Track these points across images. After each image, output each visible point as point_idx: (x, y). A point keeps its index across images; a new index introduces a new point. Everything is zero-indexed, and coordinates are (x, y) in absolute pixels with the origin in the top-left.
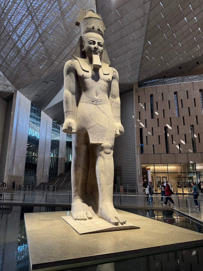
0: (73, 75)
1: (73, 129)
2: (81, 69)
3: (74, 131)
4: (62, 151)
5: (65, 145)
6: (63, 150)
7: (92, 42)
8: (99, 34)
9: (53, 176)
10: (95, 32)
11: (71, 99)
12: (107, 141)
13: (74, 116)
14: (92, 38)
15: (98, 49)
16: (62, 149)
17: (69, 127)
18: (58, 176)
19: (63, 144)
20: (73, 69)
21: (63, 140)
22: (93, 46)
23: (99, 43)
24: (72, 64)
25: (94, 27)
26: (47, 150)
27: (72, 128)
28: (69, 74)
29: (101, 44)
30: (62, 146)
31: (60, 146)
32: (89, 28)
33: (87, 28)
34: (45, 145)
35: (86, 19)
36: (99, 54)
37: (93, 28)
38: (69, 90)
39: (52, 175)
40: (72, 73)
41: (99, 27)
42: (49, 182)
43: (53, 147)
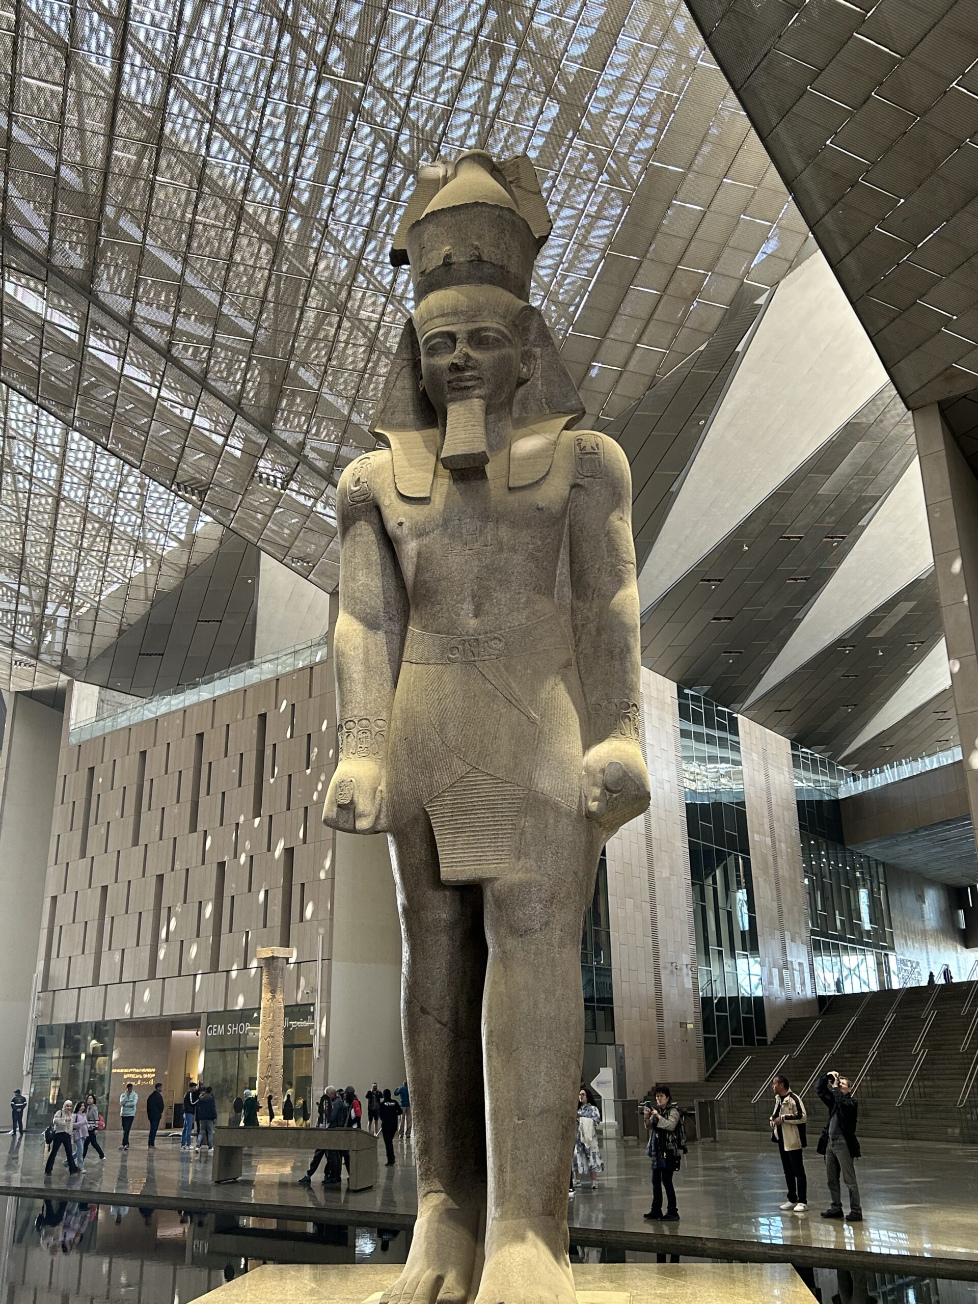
0: (365, 532)
1: (361, 816)
2: (394, 495)
3: (363, 824)
4: (772, 871)
5: (795, 831)
6: (782, 862)
7: (437, 340)
8: (481, 280)
9: (735, 1042)
10: (459, 282)
11: (361, 656)
12: (519, 859)
13: (380, 738)
14: (437, 321)
15: (473, 368)
16: (775, 857)
17: (339, 806)
18: (770, 1038)
19: (772, 828)
20: (364, 500)
21: (769, 802)
22: (444, 360)
23: (477, 339)
24: (359, 479)
25: (454, 259)
26: (666, 873)
27: (357, 811)
28: (352, 532)
29: (489, 337)
30: (768, 840)
31: (757, 837)
32: (428, 271)
33: (423, 273)
34: (649, 844)
35: (417, 229)
36: (477, 392)
37: (447, 263)
38: (352, 613)
39: (723, 1033)
40: (363, 522)
41: (477, 248)
42: (707, 1080)
43: (708, 851)
